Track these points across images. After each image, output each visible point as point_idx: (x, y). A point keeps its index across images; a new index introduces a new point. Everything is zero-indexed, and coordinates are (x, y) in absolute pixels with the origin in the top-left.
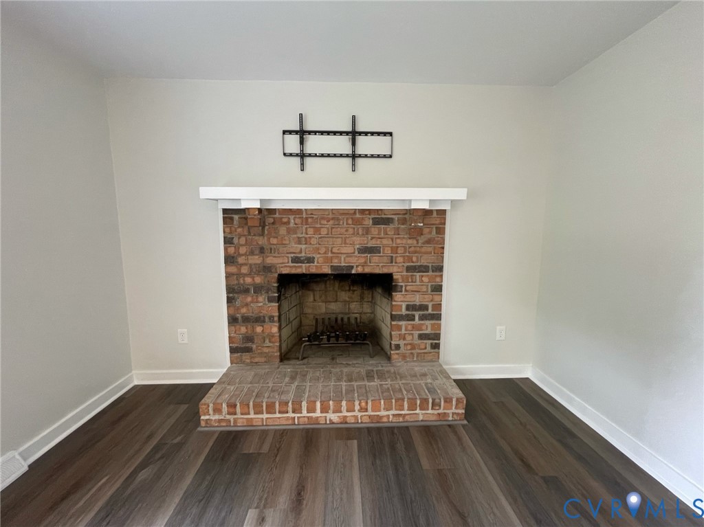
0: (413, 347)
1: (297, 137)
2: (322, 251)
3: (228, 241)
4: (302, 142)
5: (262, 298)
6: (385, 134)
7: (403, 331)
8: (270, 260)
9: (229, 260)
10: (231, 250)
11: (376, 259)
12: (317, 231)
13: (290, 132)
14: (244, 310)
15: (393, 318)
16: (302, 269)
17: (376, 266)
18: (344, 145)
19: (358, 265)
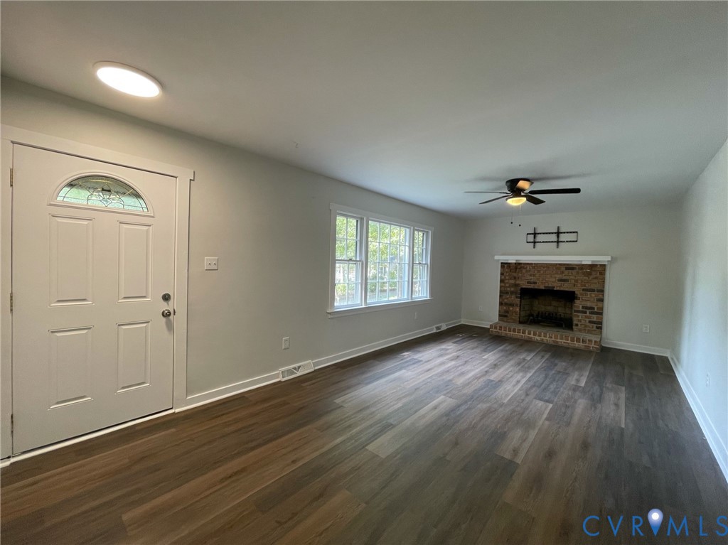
0: (586, 326)
1: (533, 236)
2: (541, 279)
3: (502, 274)
4: (535, 237)
5: (513, 297)
6: (574, 232)
7: (580, 318)
8: (518, 282)
9: (502, 281)
10: (503, 277)
11: (566, 284)
12: (539, 272)
13: (530, 234)
14: (506, 300)
15: (576, 311)
16: (531, 286)
17: (566, 287)
18: (554, 238)
19: (558, 286)
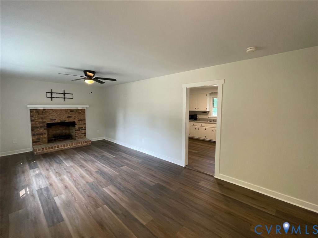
0: (81, 136)
1: (50, 94)
2: (58, 117)
4: (52, 95)
5: (42, 129)
6: (71, 94)
7: (78, 133)
8: (44, 120)
9: (32, 121)
10: (33, 118)
11: (71, 119)
12: (57, 113)
13: (48, 93)
14: (37, 132)
15: (75, 130)
16: (53, 122)
17: (71, 120)
18: (62, 96)
19: (67, 120)
